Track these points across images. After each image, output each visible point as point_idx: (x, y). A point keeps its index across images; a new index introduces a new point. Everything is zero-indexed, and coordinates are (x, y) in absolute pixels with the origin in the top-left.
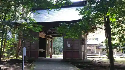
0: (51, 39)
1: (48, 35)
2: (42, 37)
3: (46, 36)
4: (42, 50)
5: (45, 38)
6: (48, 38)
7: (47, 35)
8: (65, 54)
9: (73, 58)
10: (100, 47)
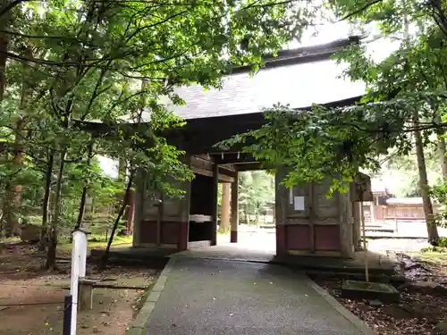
0: (232, 180)
2: (201, 173)
3: (214, 169)
4: (202, 219)
5: (211, 176)
6: (220, 177)
7: (219, 166)
8: (284, 233)
9: (316, 250)
10: (388, 201)
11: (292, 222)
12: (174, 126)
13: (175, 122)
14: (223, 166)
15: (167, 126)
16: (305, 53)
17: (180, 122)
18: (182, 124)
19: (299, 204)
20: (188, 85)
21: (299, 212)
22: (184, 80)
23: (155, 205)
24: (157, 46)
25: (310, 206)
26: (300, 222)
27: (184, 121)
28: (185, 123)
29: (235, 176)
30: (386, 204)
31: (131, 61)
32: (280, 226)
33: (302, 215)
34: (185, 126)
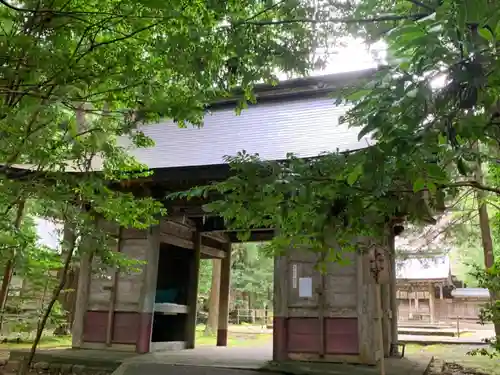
4: (174, 309)
5: (190, 247)
6: (205, 250)
7: (203, 234)
8: (283, 329)
9: (325, 353)
10: (453, 293)
11: (295, 313)
12: (136, 176)
13: (137, 171)
14: (209, 234)
15: (126, 176)
16: (320, 84)
17: (144, 170)
18: (147, 174)
19: (305, 288)
20: (157, 122)
21: (306, 299)
22: (152, 114)
23: (106, 288)
24: (119, 69)
25: (320, 291)
26: (305, 313)
27: (150, 170)
28: (152, 173)
29: (227, 249)
30: (452, 297)
31: (83, 88)
32: (279, 318)
33: (309, 303)
34: (150, 176)
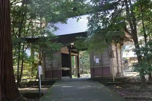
0: (77, 54)
1: (73, 50)
2: (65, 53)
3: (69, 51)
4: (66, 69)
5: (69, 54)
6: (72, 54)
7: (71, 50)
8: (93, 71)
9: (103, 75)
11: (95, 67)
21: (97, 63)
23: (49, 65)
25: (101, 61)
